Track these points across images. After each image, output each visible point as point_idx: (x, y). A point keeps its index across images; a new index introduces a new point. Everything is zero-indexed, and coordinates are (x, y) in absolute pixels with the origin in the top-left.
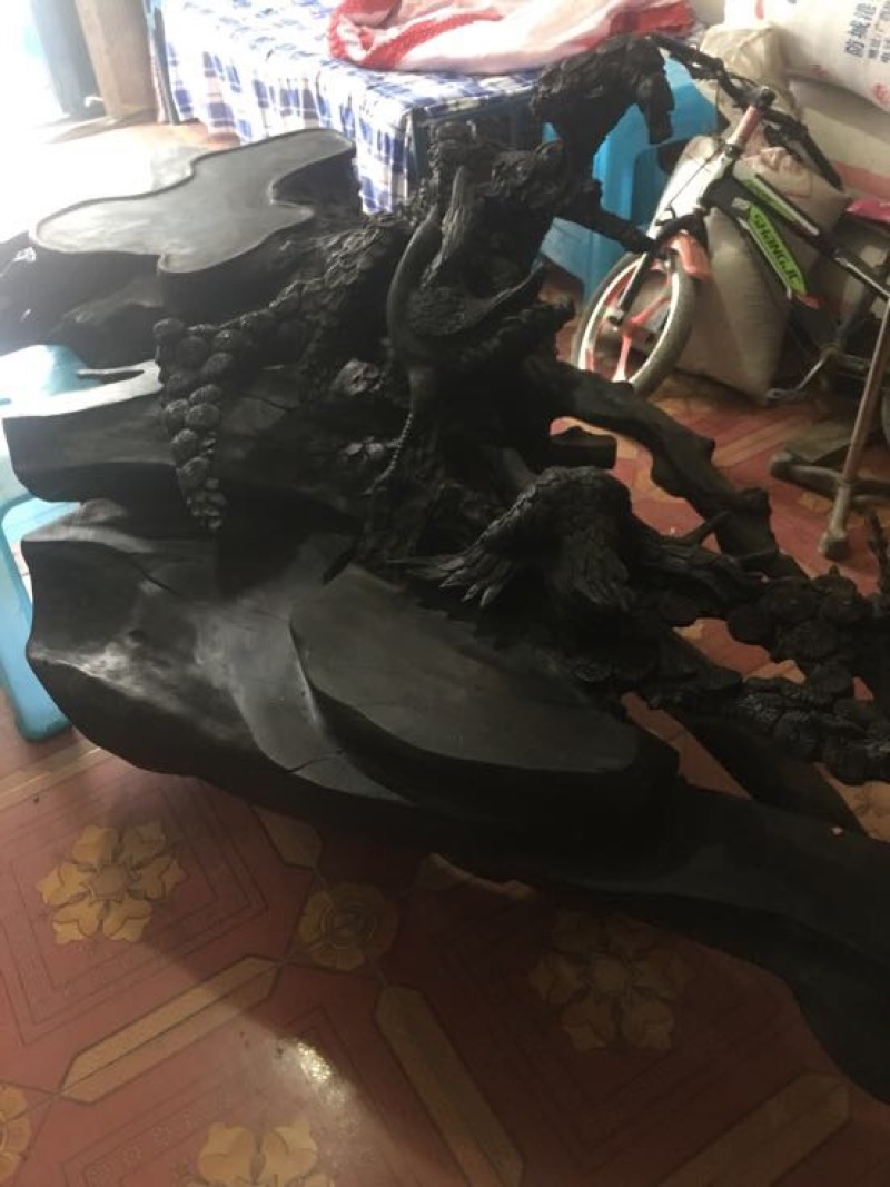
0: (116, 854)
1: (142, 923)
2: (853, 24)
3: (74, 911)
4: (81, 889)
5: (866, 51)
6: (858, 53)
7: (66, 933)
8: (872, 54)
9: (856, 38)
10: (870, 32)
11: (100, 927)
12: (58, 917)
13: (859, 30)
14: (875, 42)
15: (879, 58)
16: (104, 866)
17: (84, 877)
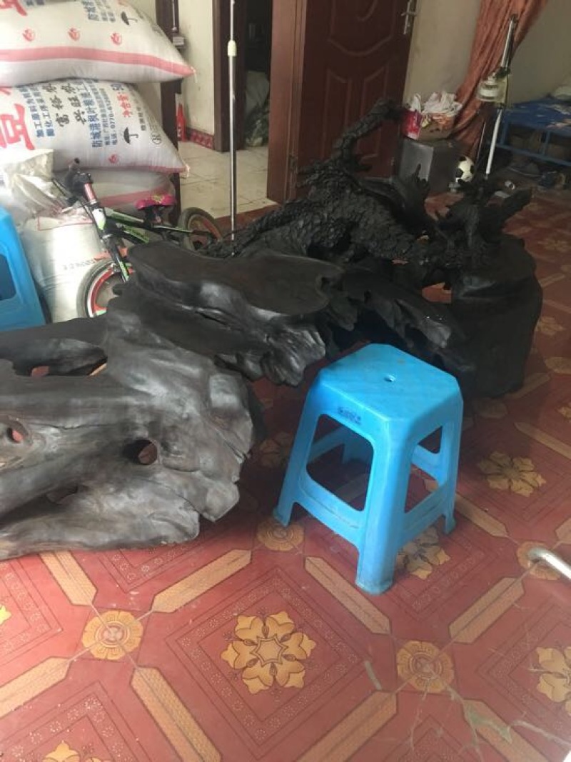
0: (498, 474)
1: (522, 459)
2: (91, 134)
3: (530, 481)
4: (520, 481)
5: (104, 143)
6: (100, 145)
7: (540, 481)
8: (107, 143)
9: (97, 139)
10: (103, 135)
11: (532, 471)
12: (536, 485)
13: (96, 135)
14: (107, 138)
15: (111, 144)
16: (506, 477)
17: (515, 482)
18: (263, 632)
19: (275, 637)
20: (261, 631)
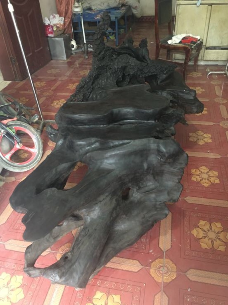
18: (203, 231)
19: (208, 230)
20: (202, 232)
